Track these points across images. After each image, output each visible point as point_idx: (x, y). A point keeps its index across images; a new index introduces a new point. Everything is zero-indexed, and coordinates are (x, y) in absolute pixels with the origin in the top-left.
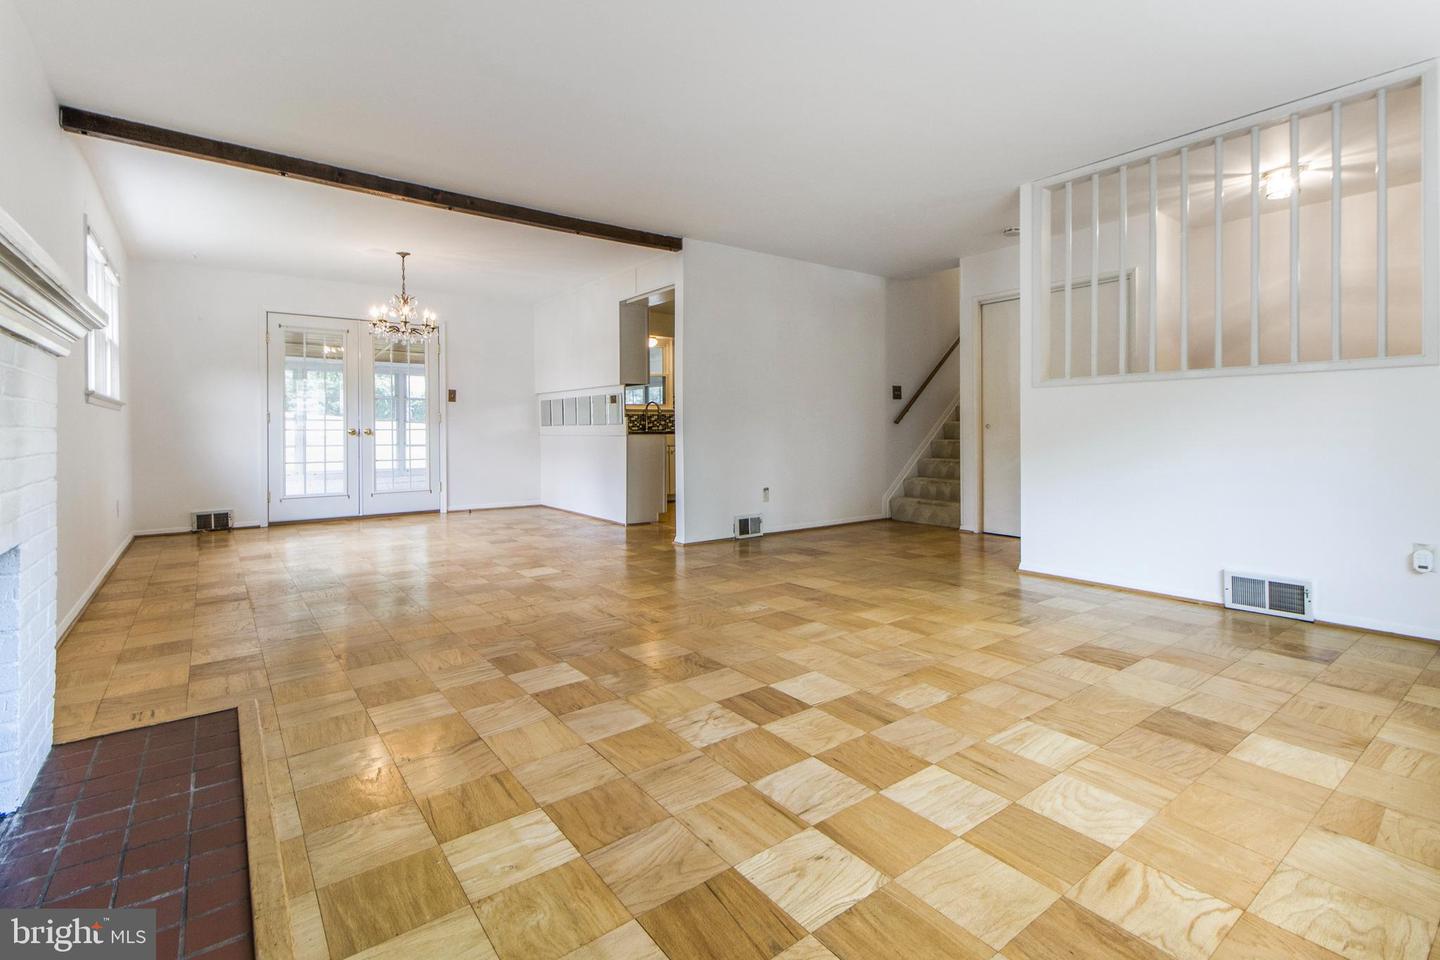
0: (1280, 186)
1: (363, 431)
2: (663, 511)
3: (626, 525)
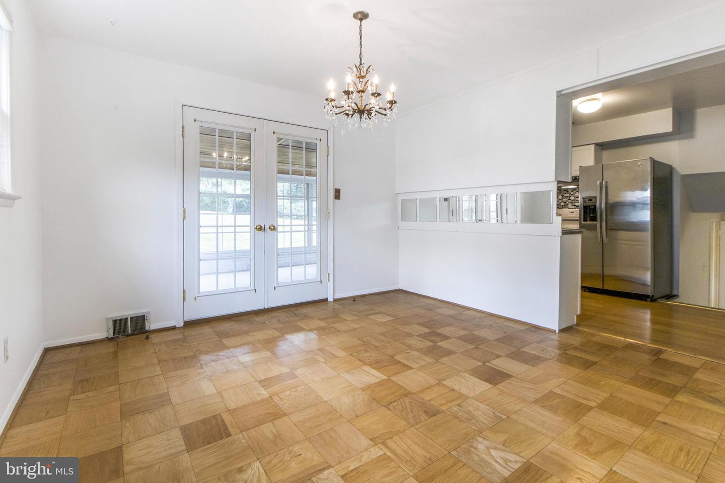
1: (267, 227)
2: (579, 313)
3: (557, 331)
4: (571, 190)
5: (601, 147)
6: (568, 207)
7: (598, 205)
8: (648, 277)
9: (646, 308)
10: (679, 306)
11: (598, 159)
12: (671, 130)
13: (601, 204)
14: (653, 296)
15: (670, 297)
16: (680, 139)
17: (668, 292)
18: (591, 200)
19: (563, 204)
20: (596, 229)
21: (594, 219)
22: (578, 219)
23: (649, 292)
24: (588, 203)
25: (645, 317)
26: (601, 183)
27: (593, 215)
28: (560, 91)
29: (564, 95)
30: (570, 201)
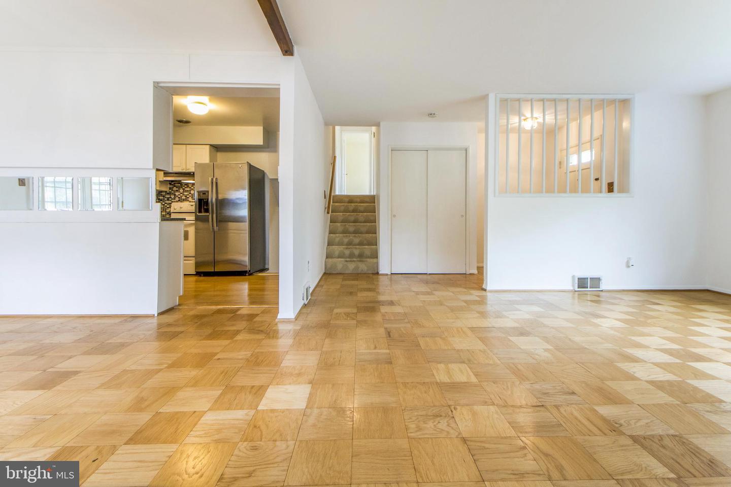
0: (528, 125)
2: (181, 294)
3: (156, 315)
4: (191, 185)
5: (217, 148)
6: (188, 200)
7: (210, 200)
8: (246, 259)
9: (243, 281)
10: (268, 276)
11: (212, 158)
12: (262, 144)
13: (212, 198)
14: (250, 271)
15: (263, 270)
16: (269, 152)
17: (261, 267)
18: (205, 194)
19: (184, 198)
20: (208, 221)
21: (207, 211)
22: (194, 211)
23: (248, 269)
24: (203, 197)
25: (243, 287)
26: (212, 179)
27: (207, 207)
28: (158, 83)
29: (161, 87)
30: (190, 195)
